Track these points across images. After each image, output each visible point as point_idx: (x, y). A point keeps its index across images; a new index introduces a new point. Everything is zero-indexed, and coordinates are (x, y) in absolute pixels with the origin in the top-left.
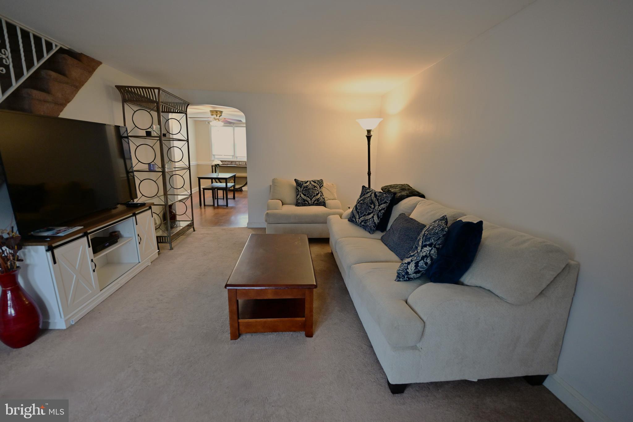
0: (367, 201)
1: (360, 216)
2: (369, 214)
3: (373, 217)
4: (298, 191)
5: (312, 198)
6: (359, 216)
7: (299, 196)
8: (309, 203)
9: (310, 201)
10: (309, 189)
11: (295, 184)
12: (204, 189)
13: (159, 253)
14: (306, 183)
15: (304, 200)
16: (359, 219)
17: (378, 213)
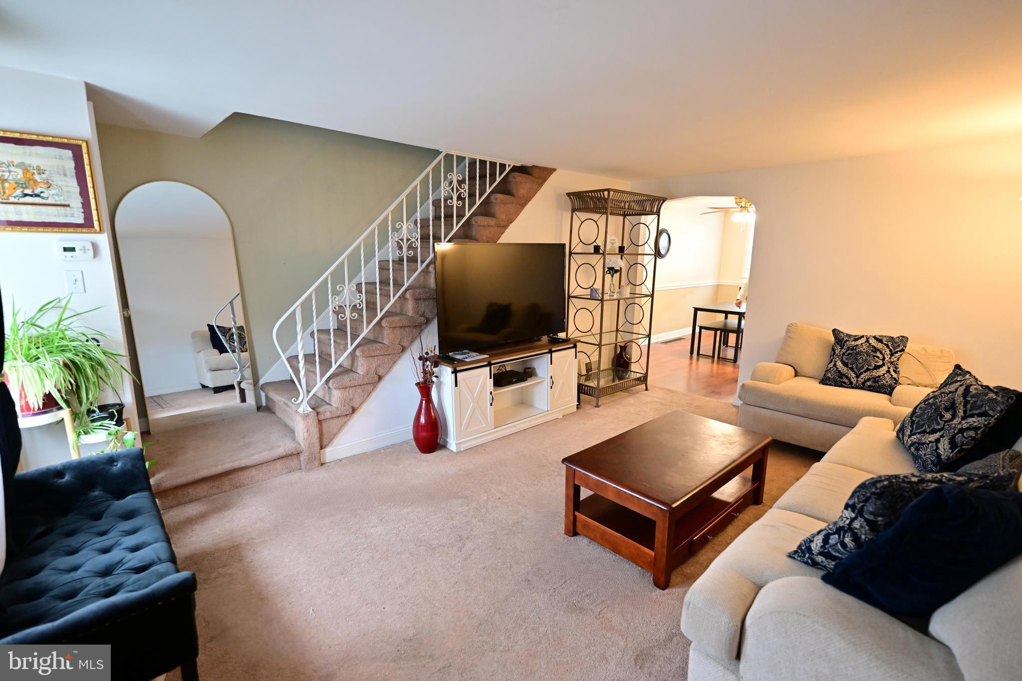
0: (941, 401)
1: (914, 432)
2: (934, 431)
3: (938, 441)
4: (834, 353)
5: (861, 374)
6: (911, 431)
7: (831, 365)
8: (851, 383)
9: (856, 379)
10: (860, 353)
11: (833, 339)
12: (701, 328)
13: (578, 406)
14: (855, 340)
15: (841, 375)
16: (909, 438)
17: (956, 434)
